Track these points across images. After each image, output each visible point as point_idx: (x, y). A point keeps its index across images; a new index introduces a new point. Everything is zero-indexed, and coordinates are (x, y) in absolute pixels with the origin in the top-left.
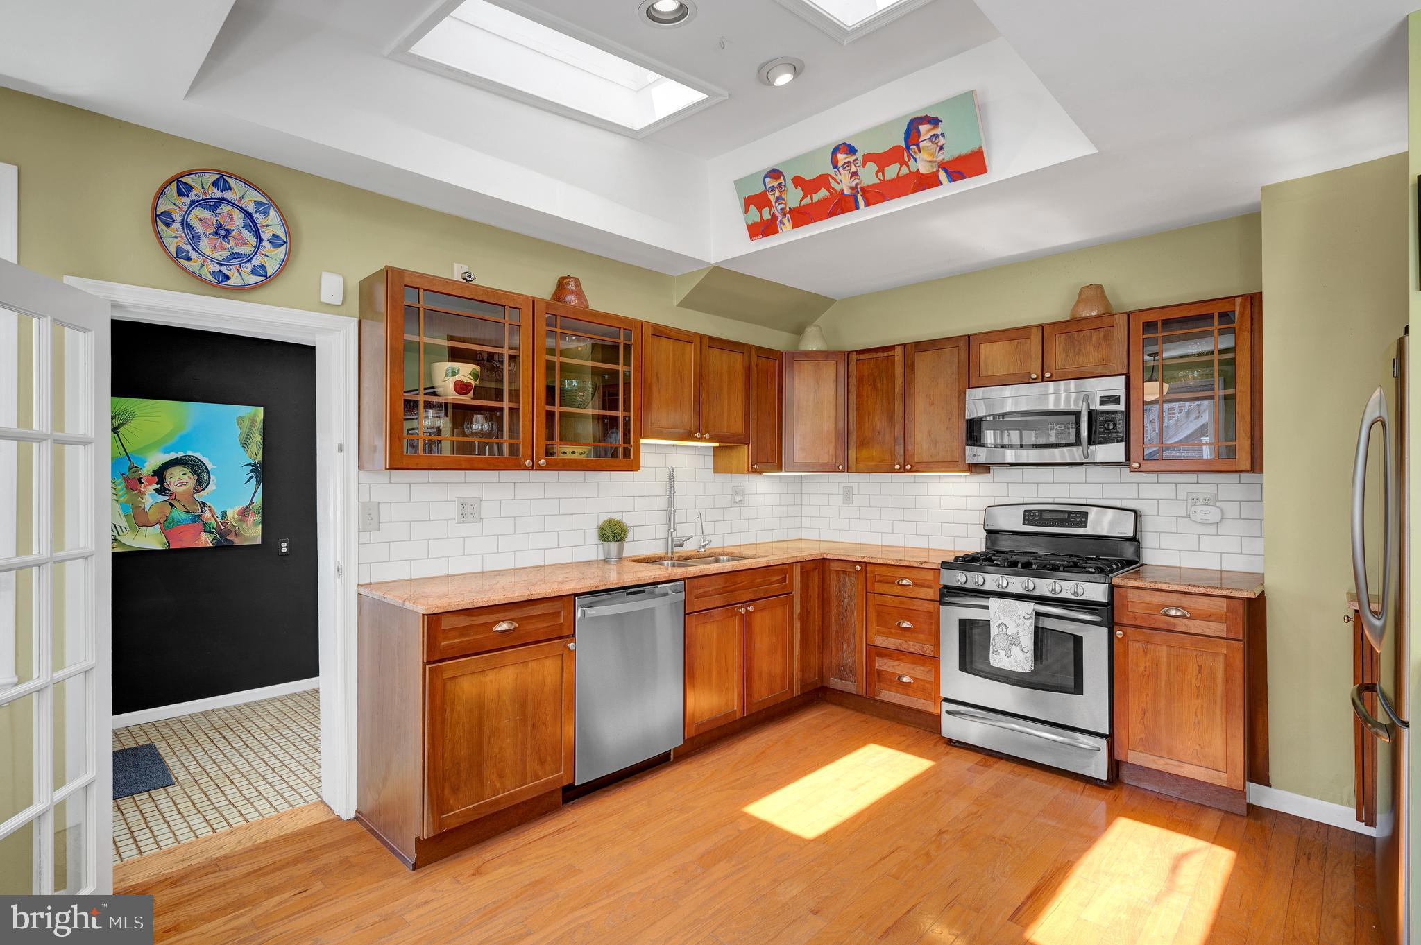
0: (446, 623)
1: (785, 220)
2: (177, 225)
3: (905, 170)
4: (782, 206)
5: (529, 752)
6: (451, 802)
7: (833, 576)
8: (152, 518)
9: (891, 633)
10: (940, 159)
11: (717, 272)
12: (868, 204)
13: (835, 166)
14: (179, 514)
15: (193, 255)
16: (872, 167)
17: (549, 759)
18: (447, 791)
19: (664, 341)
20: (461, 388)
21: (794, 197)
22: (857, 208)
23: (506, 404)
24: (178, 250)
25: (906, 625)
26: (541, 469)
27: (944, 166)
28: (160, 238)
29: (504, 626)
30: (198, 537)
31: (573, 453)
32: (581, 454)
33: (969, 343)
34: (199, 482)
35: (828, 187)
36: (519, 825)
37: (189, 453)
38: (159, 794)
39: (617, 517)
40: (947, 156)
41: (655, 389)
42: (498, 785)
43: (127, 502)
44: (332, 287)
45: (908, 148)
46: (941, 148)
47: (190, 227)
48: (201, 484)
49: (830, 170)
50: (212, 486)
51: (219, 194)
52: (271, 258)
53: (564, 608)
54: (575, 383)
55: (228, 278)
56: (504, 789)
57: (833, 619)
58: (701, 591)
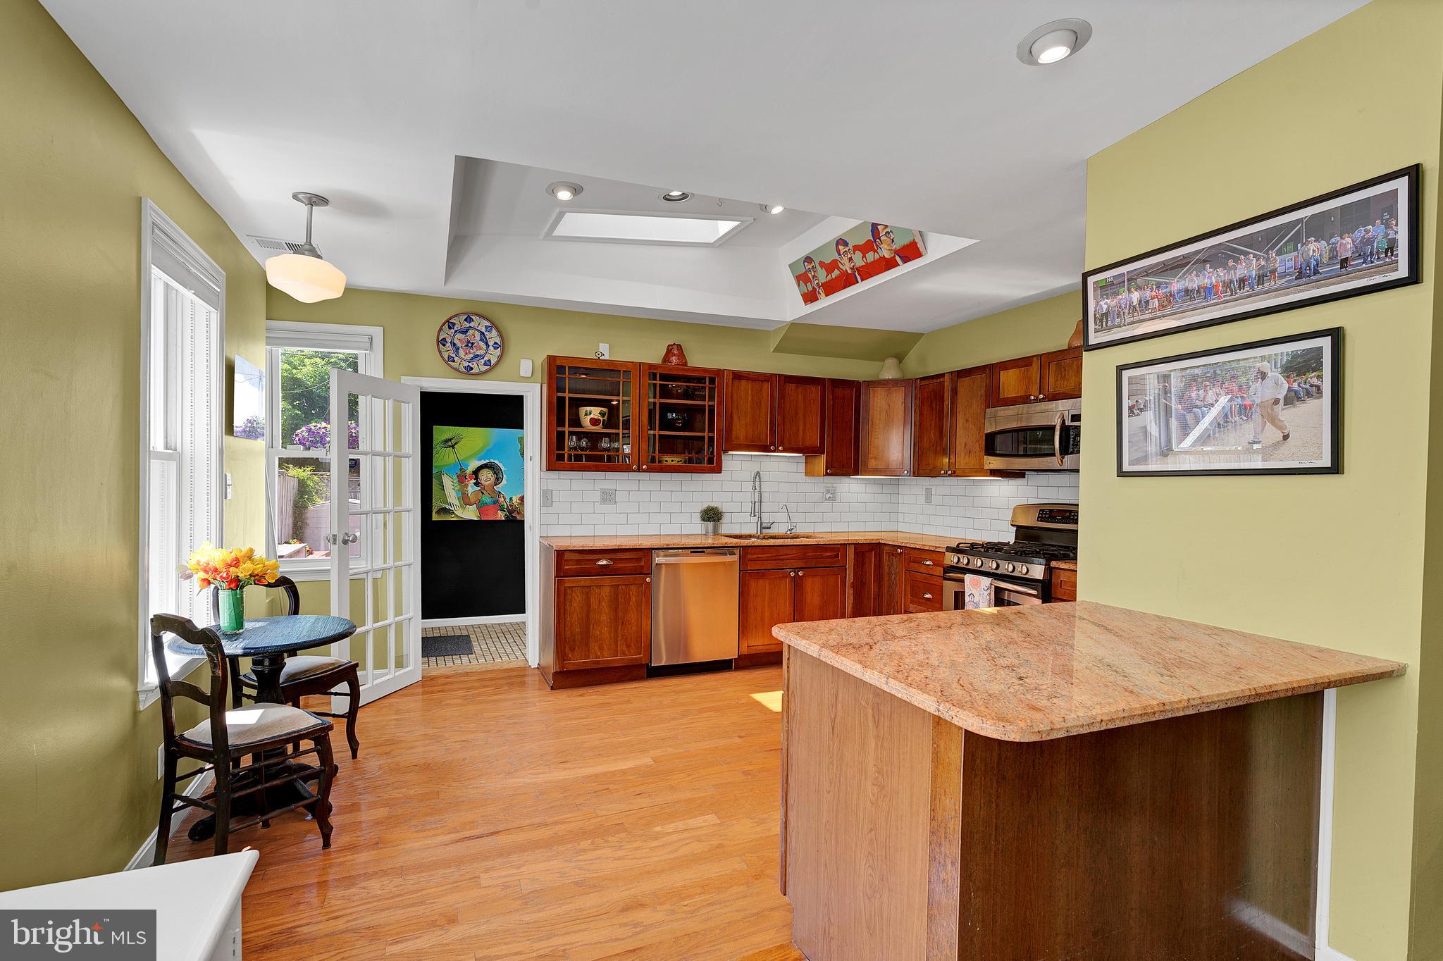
0: (567, 556)
1: (820, 291)
2: (448, 344)
3: (877, 256)
4: (817, 281)
5: (619, 639)
6: (570, 656)
7: (885, 557)
8: (472, 500)
9: (919, 602)
10: (894, 248)
11: (794, 325)
12: (862, 280)
13: (840, 255)
14: (486, 499)
15: (456, 359)
16: (859, 254)
17: (633, 645)
18: (567, 650)
19: (744, 382)
20: (594, 422)
21: (822, 276)
22: (858, 282)
23: (621, 431)
24: (449, 357)
25: (928, 596)
26: (644, 471)
27: (897, 252)
28: (440, 352)
29: (604, 562)
30: (497, 513)
31: (673, 461)
32: (678, 462)
33: (992, 370)
34: (497, 479)
35: (839, 269)
36: (616, 682)
37: (492, 461)
38: (464, 658)
39: (713, 505)
40: (897, 245)
41: (735, 417)
42: (599, 653)
43: (459, 490)
44: (525, 368)
45: (875, 241)
46: (893, 241)
47: (454, 345)
48: (498, 480)
49: (837, 257)
50: (504, 482)
51: (468, 325)
52: (493, 355)
53: (645, 556)
54: (674, 416)
55: (472, 369)
56: (603, 657)
57: (885, 591)
58: (755, 556)
